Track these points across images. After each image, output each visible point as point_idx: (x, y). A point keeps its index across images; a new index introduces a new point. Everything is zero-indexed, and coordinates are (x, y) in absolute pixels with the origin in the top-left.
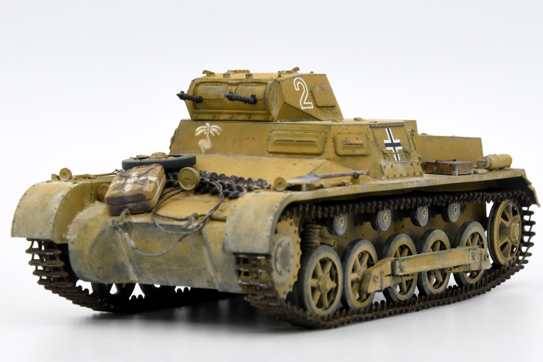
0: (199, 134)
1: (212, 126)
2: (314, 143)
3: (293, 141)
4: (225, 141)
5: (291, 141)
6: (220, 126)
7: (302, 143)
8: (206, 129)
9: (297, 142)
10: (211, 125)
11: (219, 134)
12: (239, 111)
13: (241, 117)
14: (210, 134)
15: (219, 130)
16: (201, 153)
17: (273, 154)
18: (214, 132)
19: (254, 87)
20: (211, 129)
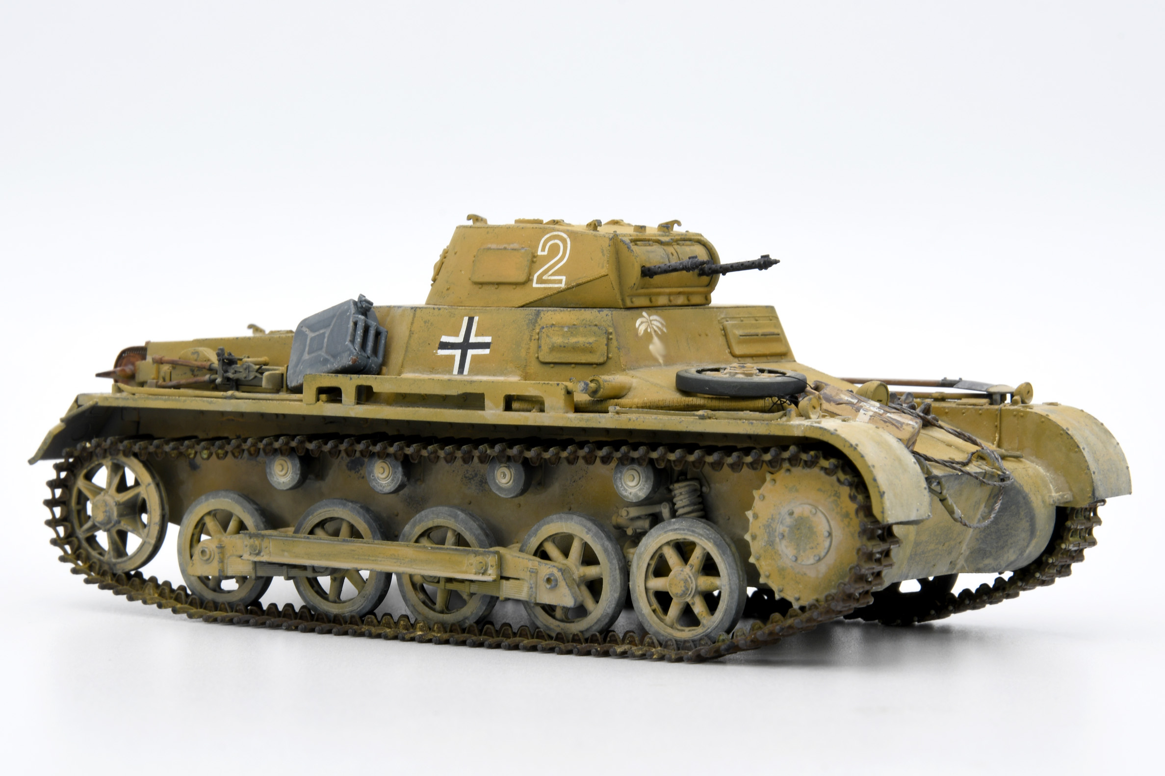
0: (642, 332)
1: (652, 318)
2: (778, 336)
3: (757, 335)
4: (677, 341)
5: (754, 335)
6: (659, 315)
7: (768, 337)
8: (647, 324)
9: (763, 337)
10: (649, 316)
11: (665, 330)
12: (681, 290)
13: (681, 300)
14: (655, 331)
15: (662, 324)
16: (660, 365)
17: (740, 359)
18: (658, 327)
19: (692, 248)
20: (653, 322)
